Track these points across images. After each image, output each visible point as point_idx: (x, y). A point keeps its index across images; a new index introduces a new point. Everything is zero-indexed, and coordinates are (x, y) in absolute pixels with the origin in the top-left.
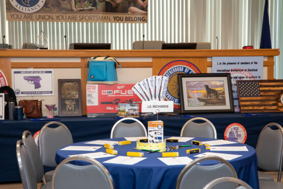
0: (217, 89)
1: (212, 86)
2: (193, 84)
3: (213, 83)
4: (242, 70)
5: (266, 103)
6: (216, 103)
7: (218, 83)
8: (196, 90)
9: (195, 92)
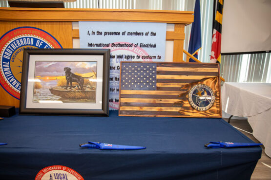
0: (84, 75)
1: (78, 69)
2: (46, 65)
3: (79, 64)
4: (131, 45)
5: (163, 101)
6: (79, 98)
7: (88, 66)
8: (50, 76)
9: (48, 78)
